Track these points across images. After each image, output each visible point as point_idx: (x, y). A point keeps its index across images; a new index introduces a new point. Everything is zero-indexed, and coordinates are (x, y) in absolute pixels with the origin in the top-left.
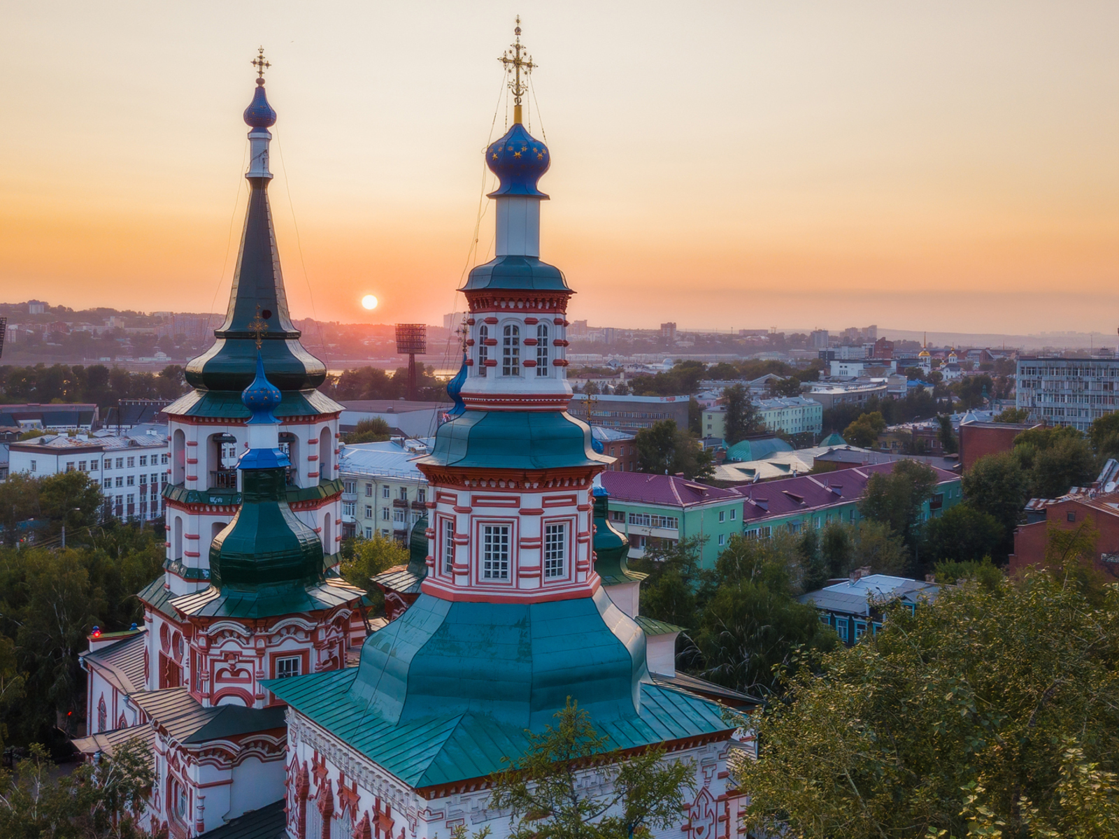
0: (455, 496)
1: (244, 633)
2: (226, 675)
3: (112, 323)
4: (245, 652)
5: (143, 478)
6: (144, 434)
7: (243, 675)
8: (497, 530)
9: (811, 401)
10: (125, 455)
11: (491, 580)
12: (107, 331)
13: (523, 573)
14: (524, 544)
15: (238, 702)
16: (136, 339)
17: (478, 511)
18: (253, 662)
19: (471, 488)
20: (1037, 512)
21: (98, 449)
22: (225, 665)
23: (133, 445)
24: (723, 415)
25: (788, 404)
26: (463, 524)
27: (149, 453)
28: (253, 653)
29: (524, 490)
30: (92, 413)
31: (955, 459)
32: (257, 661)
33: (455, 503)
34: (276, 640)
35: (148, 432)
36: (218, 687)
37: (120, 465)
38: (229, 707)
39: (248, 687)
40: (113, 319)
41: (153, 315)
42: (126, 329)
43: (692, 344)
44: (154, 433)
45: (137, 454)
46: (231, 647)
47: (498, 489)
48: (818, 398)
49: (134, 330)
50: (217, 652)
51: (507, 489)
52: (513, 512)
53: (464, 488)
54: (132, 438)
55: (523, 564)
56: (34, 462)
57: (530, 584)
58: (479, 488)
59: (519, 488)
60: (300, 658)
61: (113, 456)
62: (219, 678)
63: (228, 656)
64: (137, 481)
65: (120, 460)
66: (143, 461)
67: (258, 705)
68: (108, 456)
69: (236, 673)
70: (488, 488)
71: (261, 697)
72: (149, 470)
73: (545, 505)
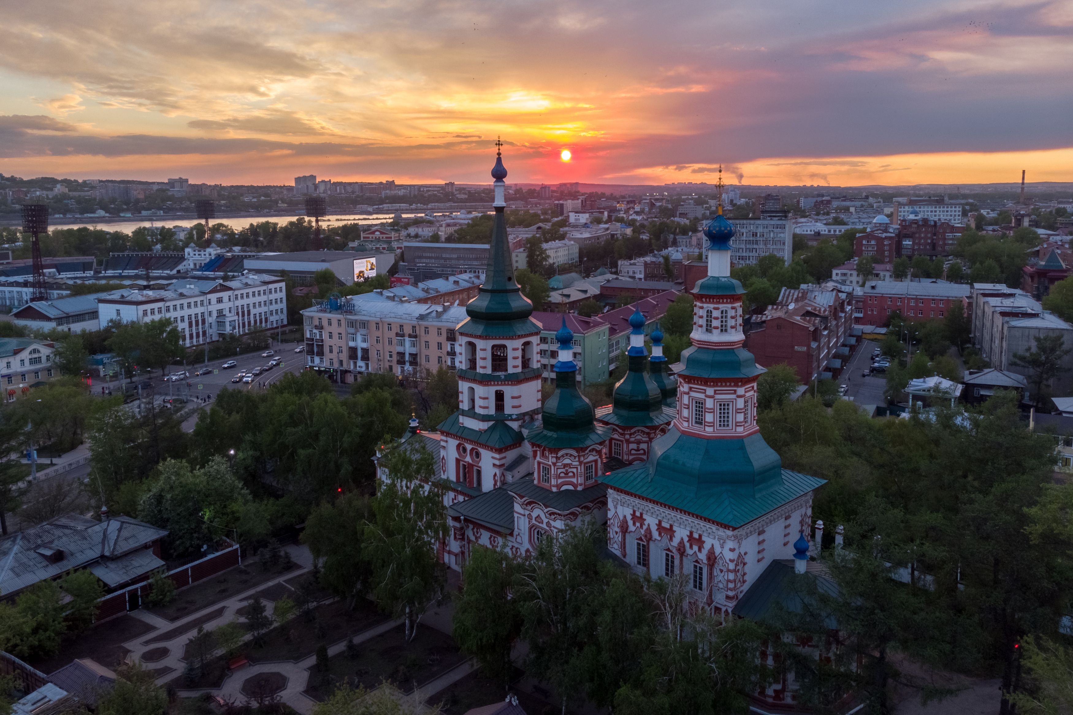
0: (705, 390)
1: (576, 454)
2: (562, 475)
3: (59, 189)
4: (574, 463)
5: (190, 316)
6: (186, 287)
7: (571, 474)
8: (724, 405)
9: (572, 242)
10: (178, 303)
11: (722, 428)
12: (56, 195)
13: (737, 424)
14: (738, 411)
15: (571, 488)
16: (79, 201)
17: (717, 397)
18: (577, 468)
19: (714, 386)
20: (758, 323)
21: (162, 300)
22: (563, 470)
23: (182, 295)
24: (525, 255)
25: (560, 245)
26: (709, 403)
27: (192, 300)
28: (577, 463)
29: (738, 386)
30: (92, 263)
31: (680, 283)
32: (579, 467)
33: (705, 393)
34: (586, 456)
35: (188, 286)
36: (560, 481)
37: (175, 309)
38: (566, 490)
39: (574, 480)
40: (59, 186)
41: (85, 182)
42: (70, 193)
43: (466, 196)
44: (192, 286)
45: (185, 302)
46: (567, 461)
47: (726, 386)
48: (575, 240)
49: (76, 194)
50: (560, 464)
51: (730, 386)
52: (733, 396)
53: (710, 386)
54: (180, 291)
55: (738, 420)
56: (118, 310)
57: (740, 429)
58: (717, 386)
59: (736, 385)
60: (594, 464)
61: (171, 304)
62: (560, 477)
63: (565, 466)
64: (186, 319)
65: (175, 306)
66: (189, 306)
67: (580, 488)
68: (168, 304)
69: (566, 473)
70: (721, 386)
71: (581, 485)
72: (193, 311)
73: (746, 392)
